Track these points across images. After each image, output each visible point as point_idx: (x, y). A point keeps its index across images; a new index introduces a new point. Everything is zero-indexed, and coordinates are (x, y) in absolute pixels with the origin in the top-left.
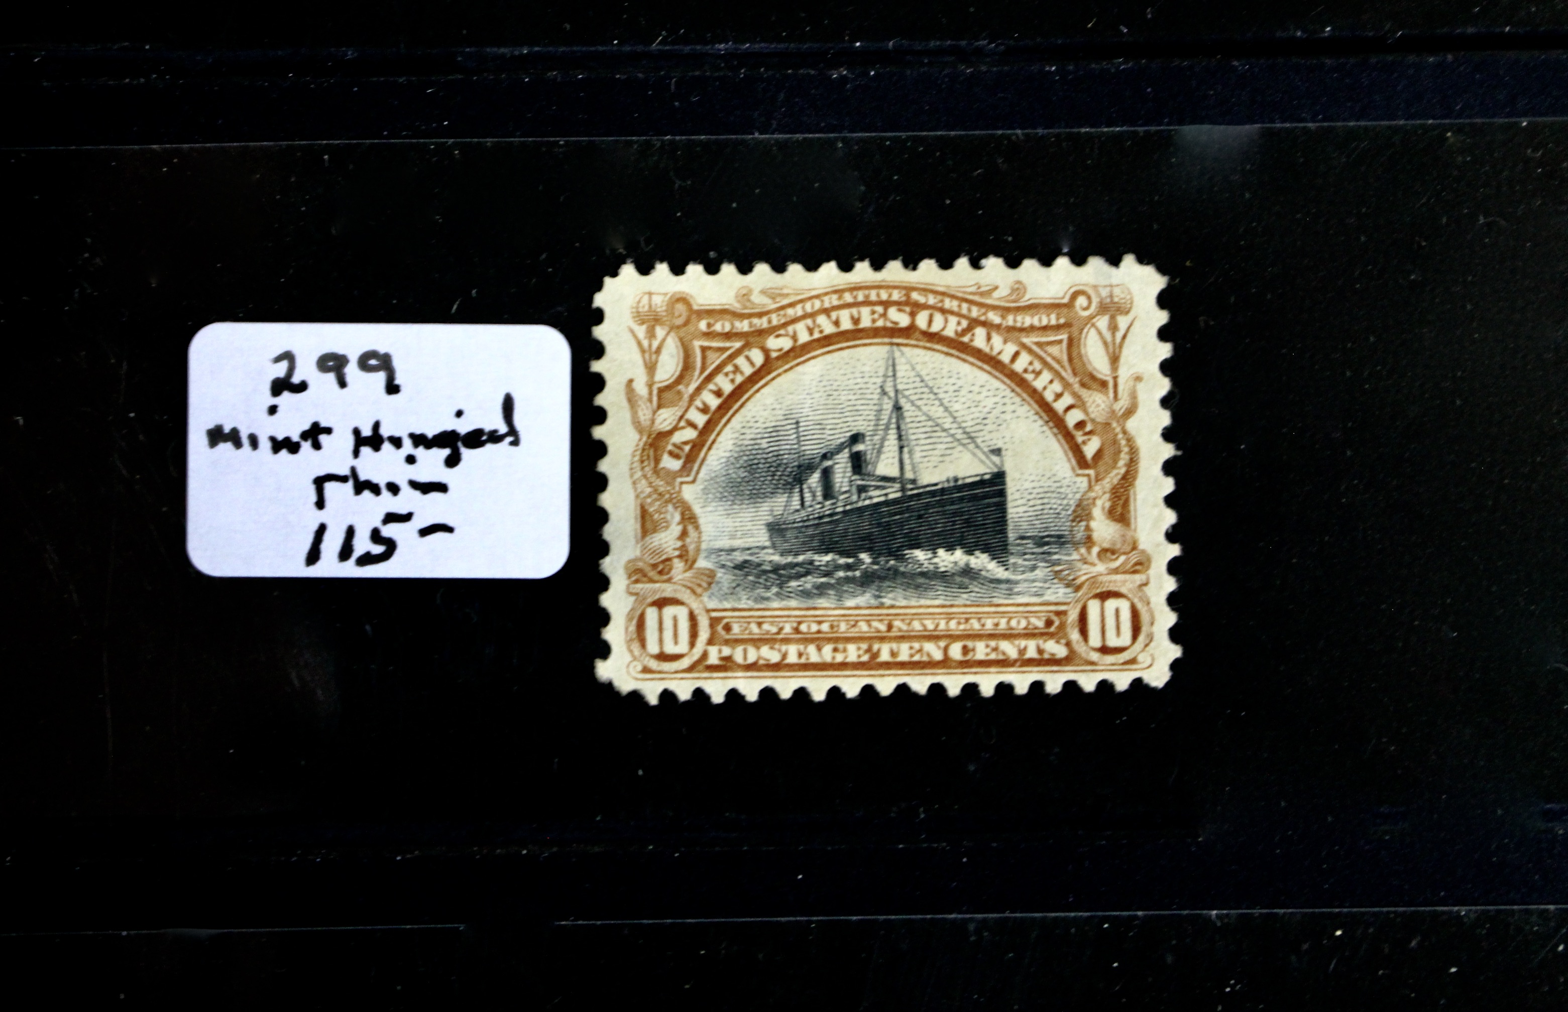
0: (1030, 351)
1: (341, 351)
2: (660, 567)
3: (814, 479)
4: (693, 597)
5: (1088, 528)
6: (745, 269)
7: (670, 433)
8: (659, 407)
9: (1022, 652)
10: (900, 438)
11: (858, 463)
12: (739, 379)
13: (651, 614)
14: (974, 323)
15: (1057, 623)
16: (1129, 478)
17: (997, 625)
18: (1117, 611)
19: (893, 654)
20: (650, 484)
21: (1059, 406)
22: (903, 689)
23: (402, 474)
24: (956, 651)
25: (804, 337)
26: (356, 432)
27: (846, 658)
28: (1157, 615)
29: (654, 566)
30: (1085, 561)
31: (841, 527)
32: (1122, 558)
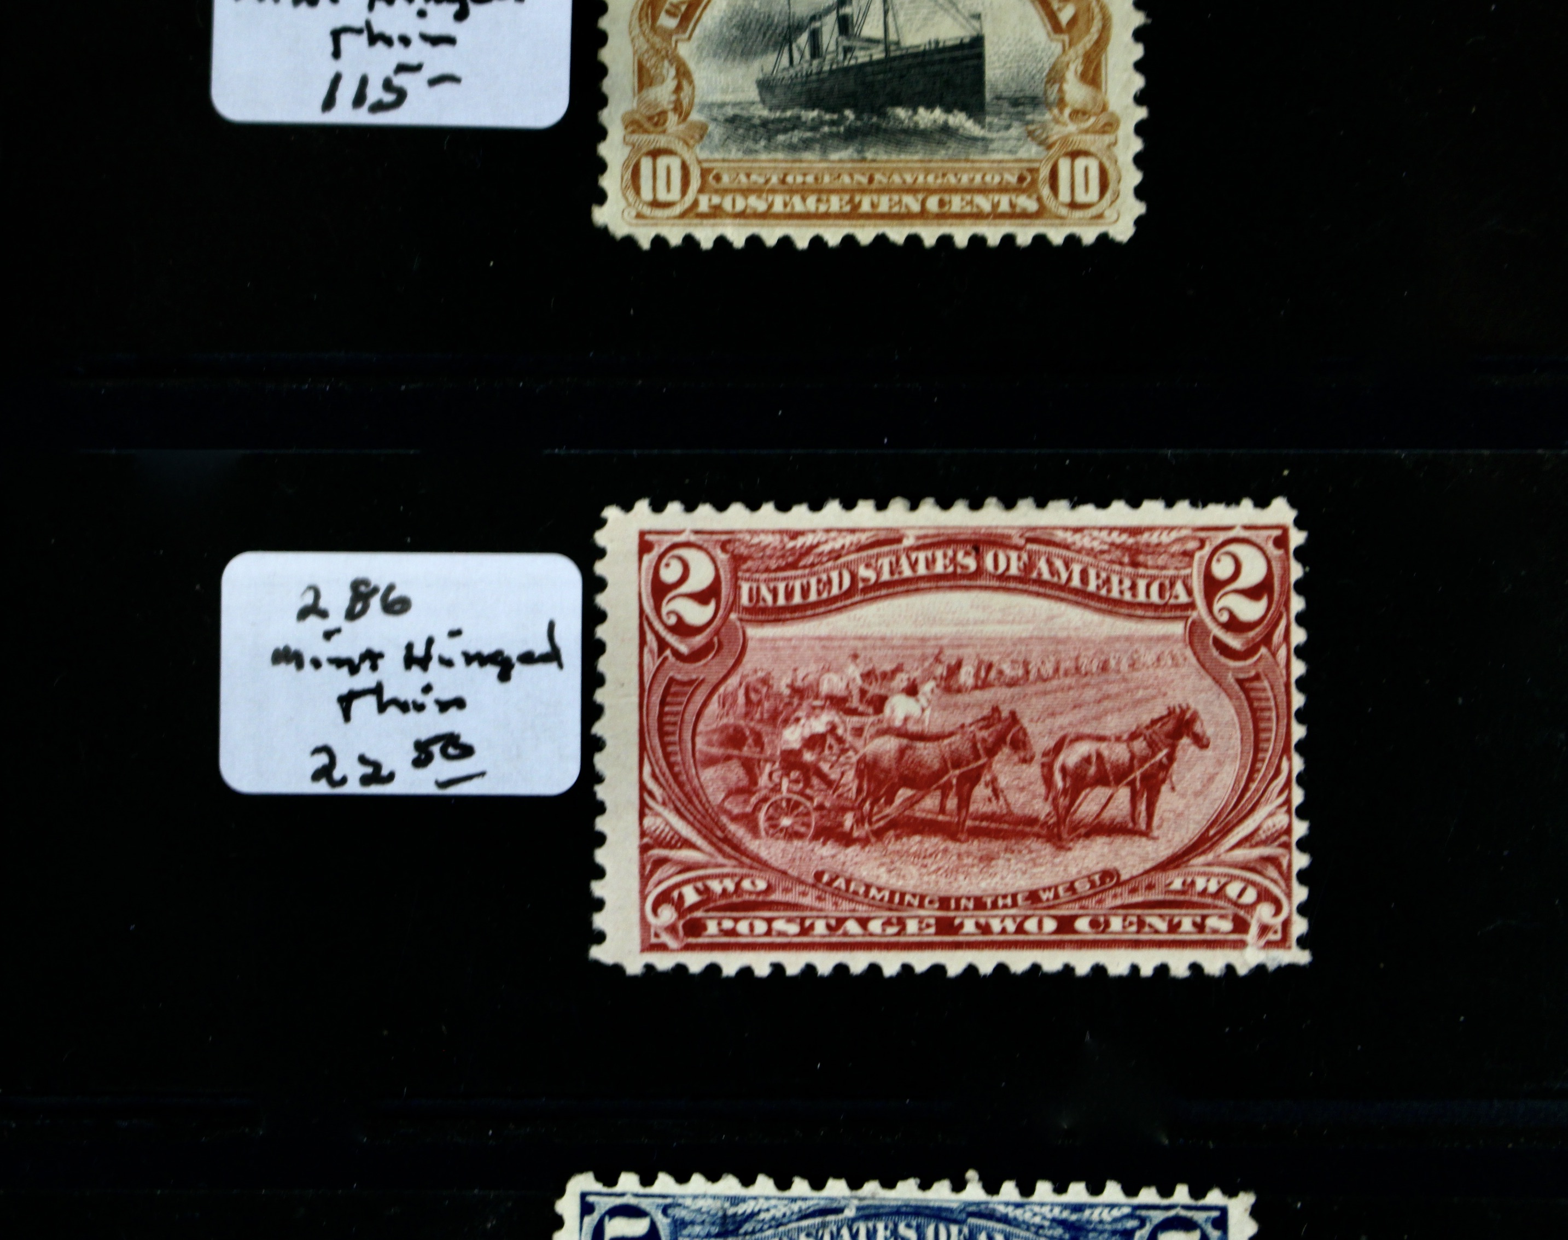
2: (656, 119)
3: (803, 39)
4: (686, 148)
5: (1061, 90)
9: (995, 206)
10: (885, 2)
11: (845, 25)
15: (1029, 179)
16: (1101, 43)
17: (972, 180)
18: (1086, 170)
19: (873, 205)
20: (648, 41)
22: (881, 239)
23: (413, 27)
24: (933, 204)
27: (829, 208)
28: (1124, 173)
29: (650, 118)
30: (1057, 121)
31: (827, 85)
32: (1092, 120)
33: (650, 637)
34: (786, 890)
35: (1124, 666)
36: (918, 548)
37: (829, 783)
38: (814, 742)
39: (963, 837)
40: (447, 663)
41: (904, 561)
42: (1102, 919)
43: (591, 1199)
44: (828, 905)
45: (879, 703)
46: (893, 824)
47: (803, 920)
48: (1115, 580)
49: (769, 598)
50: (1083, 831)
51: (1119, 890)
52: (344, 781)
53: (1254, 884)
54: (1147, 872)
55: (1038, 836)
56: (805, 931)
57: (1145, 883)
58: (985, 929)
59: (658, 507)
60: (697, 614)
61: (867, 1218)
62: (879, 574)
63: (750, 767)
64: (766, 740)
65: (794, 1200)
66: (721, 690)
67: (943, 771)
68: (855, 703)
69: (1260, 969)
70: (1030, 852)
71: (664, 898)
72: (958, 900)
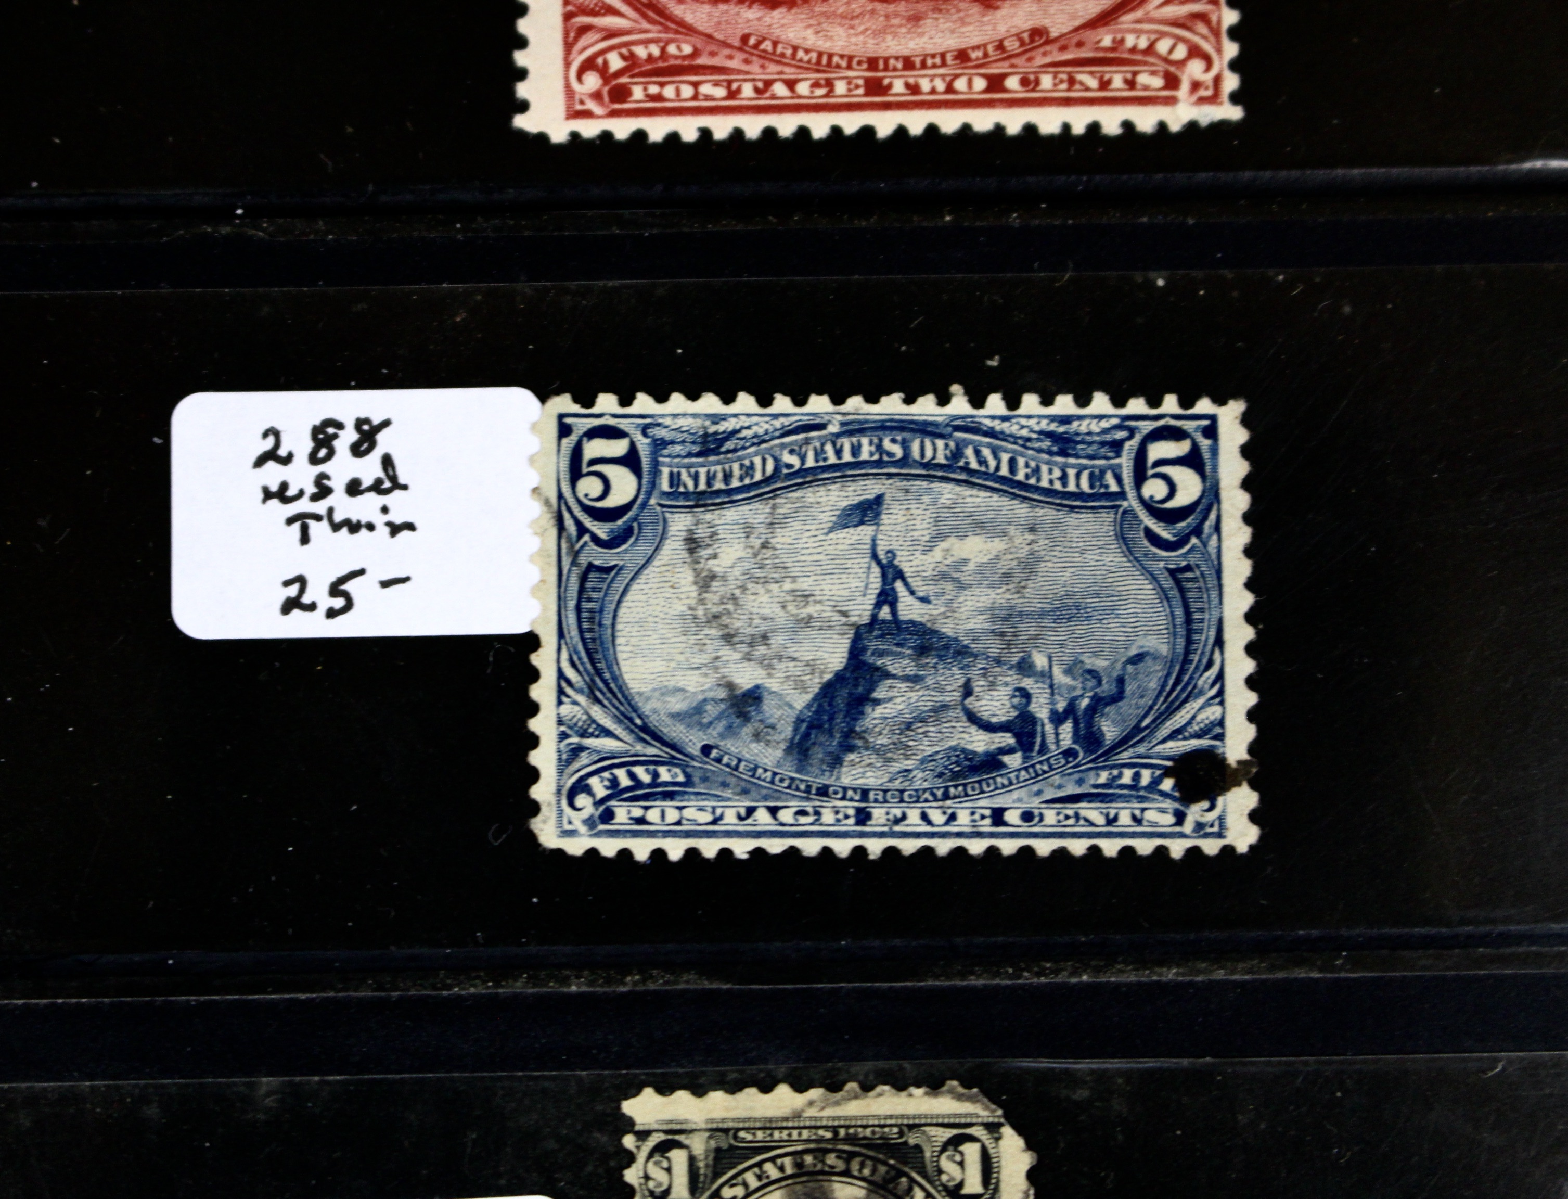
34: (713, 54)
42: (1032, 77)
44: (755, 68)
47: (729, 83)
51: (1048, 48)
53: (1184, 40)
54: (1077, 30)
56: (733, 94)
57: (1074, 41)
58: (914, 89)
69: (1192, 126)
70: (959, 11)
71: (588, 65)
72: (886, 60)
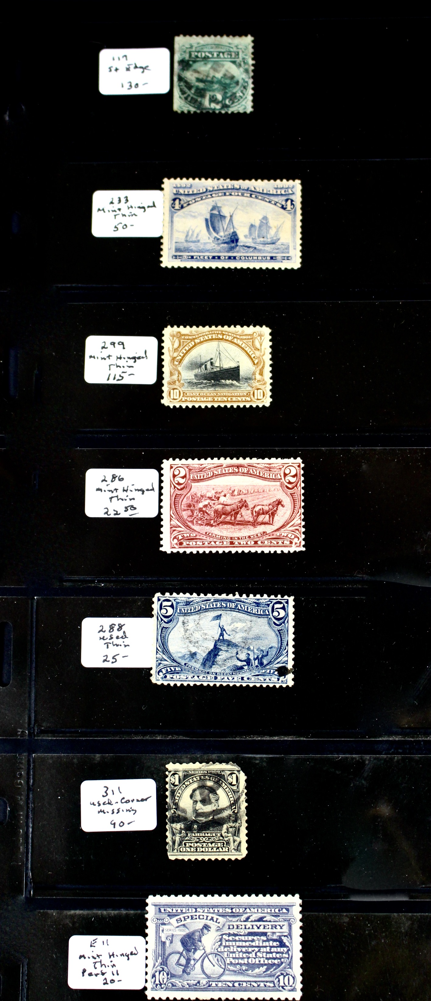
0: (245, 343)
1: (114, 342)
3: (203, 366)
4: (180, 388)
5: (255, 376)
6: (191, 327)
7: (176, 357)
8: (174, 352)
9: (242, 399)
10: (220, 359)
12: (190, 347)
13: (172, 391)
14: (234, 338)
15: (249, 394)
16: (263, 367)
17: (237, 394)
18: (260, 392)
19: (217, 400)
20: (172, 367)
21: (250, 354)
22: (219, 406)
23: (126, 365)
24: (229, 399)
25: (202, 340)
26: (117, 357)
27: (208, 400)
28: (268, 393)
29: (173, 382)
30: (254, 383)
31: (208, 376)
32: (261, 382)
33: (172, 485)
34: (200, 536)
35: (268, 491)
36: (226, 467)
37: (208, 514)
38: (205, 506)
39: (235, 525)
40: (131, 491)
41: (223, 470)
42: (263, 541)
43: (159, 598)
44: (208, 539)
45: (218, 498)
46: (221, 523)
47: (203, 542)
48: (266, 474)
49: (196, 477)
50: (259, 524)
51: (266, 536)
52: (110, 515)
53: (294, 534)
54: (272, 532)
55: (250, 525)
56: (203, 544)
57: (272, 534)
58: (240, 544)
59: (174, 460)
60: (182, 481)
61: (216, 601)
62: (218, 473)
63: (192, 511)
64: (195, 506)
65: (201, 598)
66: (187, 496)
67: (230, 513)
68: (213, 498)
69: (295, 552)
70: (249, 528)
71: (175, 538)
72: (234, 538)
